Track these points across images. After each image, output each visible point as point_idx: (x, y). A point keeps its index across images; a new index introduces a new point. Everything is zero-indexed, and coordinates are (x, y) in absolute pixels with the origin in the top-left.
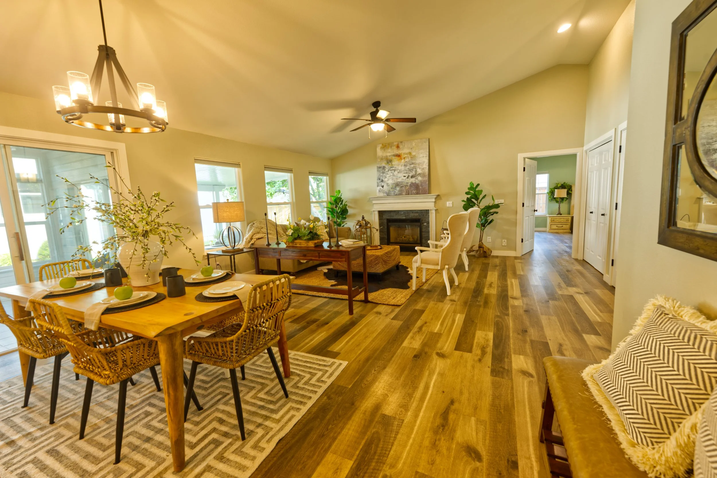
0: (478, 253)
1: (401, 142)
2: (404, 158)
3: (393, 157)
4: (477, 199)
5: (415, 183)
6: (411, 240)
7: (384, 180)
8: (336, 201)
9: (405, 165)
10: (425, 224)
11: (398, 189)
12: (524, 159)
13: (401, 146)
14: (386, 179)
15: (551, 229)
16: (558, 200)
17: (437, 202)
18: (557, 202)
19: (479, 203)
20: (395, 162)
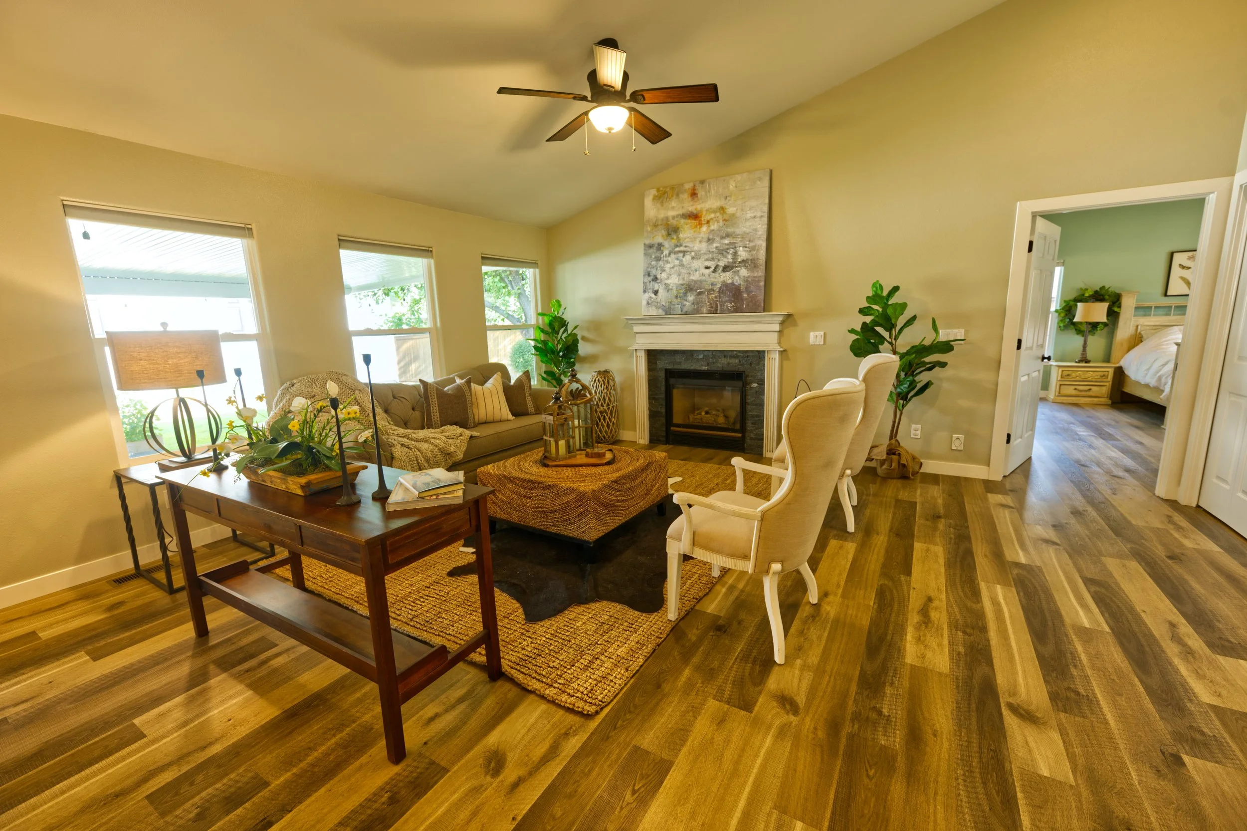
0: (884, 467)
1: (702, 182)
2: (708, 222)
3: (683, 221)
4: (890, 327)
5: (733, 284)
6: (721, 420)
7: (659, 276)
8: (551, 324)
9: (709, 240)
10: (755, 385)
11: (691, 298)
12: (1034, 216)
13: (701, 193)
14: (664, 275)
15: (1060, 394)
16: (1084, 328)
17: (786, 331)
18: (1079, 332)
19: (896, 339)
20: (687, 232)
